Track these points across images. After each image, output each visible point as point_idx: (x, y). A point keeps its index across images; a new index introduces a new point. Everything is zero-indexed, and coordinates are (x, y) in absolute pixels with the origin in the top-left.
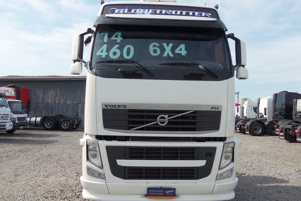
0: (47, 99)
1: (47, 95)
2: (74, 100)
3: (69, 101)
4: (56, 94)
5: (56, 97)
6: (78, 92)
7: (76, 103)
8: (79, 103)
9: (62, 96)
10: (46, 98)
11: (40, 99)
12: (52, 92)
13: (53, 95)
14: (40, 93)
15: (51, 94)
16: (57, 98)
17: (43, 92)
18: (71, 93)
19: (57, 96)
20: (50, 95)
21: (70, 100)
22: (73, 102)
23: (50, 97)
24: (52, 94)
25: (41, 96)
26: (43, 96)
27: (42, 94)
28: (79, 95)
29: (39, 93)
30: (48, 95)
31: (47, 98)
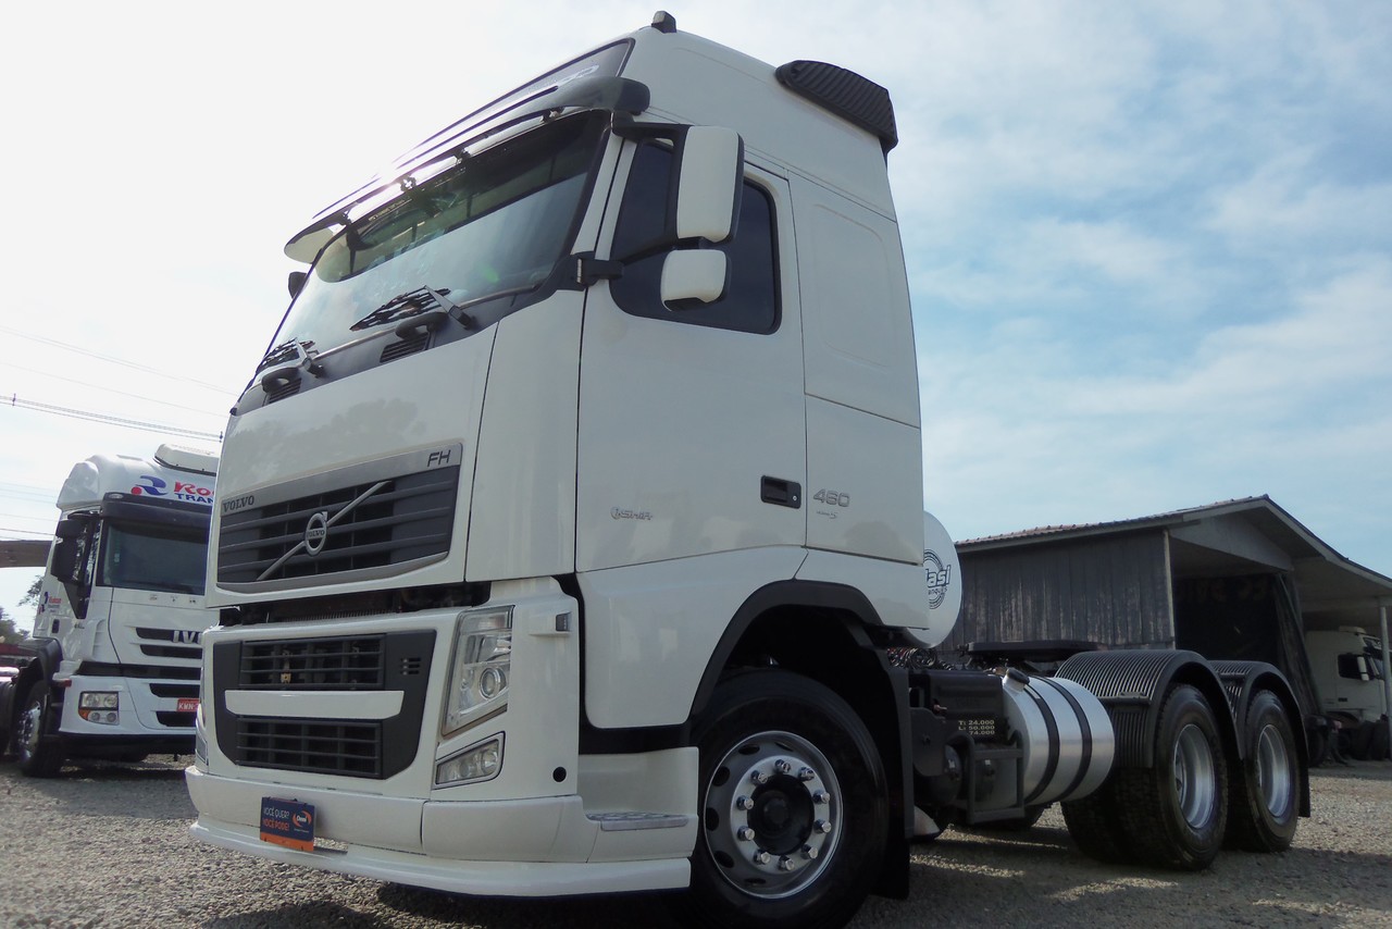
0: (1005, 632)
1: (1004, 615)
2: (1114, 629)
3: (1093, 633)
4: (1038, 603)
5: (1040, 619)
6: (1130, 590)
7: (1124, 641)
8: (1139, 640)
9: (1062, 615)
10: (999, 628)
11: (978, 633)
12: (1020, 597)
13: (1025, 610)
14: (975, 606)
15: (1016, 606)
16: (1044, 623)
17: (987, 603)
18: (1102, 595)
19: (1044, 616)
20: (1014, 614)
21: (1100, 628)
22: (1115, 637)
23: (1014, 619)
24: (1020, 609)
25: (982, 619)
26: (987, 619)
27: (982, 612)
28: (1137, 601)
29: (971, 606)
30: (1007, 613)
31: (1005, 627)
